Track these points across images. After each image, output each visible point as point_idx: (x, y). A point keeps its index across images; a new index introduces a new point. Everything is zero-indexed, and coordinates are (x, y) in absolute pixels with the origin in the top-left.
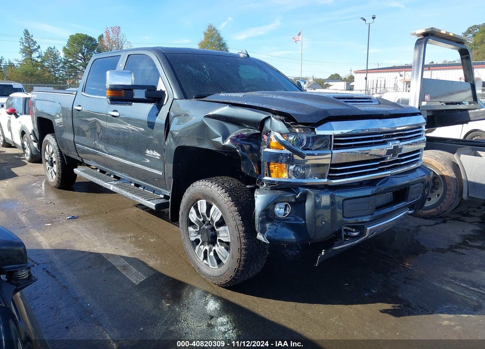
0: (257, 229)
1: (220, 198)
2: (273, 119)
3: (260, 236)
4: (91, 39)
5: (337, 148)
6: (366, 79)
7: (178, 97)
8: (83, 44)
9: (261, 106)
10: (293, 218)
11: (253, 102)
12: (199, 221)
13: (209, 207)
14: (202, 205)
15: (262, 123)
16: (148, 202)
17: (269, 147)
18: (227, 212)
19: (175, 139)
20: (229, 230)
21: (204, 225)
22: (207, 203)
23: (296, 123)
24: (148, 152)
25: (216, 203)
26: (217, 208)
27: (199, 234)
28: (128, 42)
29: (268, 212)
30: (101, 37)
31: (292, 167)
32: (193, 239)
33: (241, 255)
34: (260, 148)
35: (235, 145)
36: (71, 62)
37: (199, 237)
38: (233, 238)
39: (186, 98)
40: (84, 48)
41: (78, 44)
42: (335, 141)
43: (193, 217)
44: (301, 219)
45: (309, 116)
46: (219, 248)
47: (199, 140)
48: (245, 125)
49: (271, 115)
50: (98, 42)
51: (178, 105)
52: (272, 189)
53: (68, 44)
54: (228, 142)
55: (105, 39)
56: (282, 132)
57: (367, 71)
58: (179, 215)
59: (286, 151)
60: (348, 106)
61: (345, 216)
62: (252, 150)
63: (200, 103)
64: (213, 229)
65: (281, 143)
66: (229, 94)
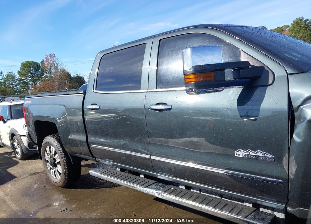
4: (36, 64)
8: (31, 67)
28: (62, 63)
30: (42, 62)
36: (24, 80)
40: (32, 70)
41: (28, 67)
50: (41, 65)
53: (21, 69)
55: (45, 62)
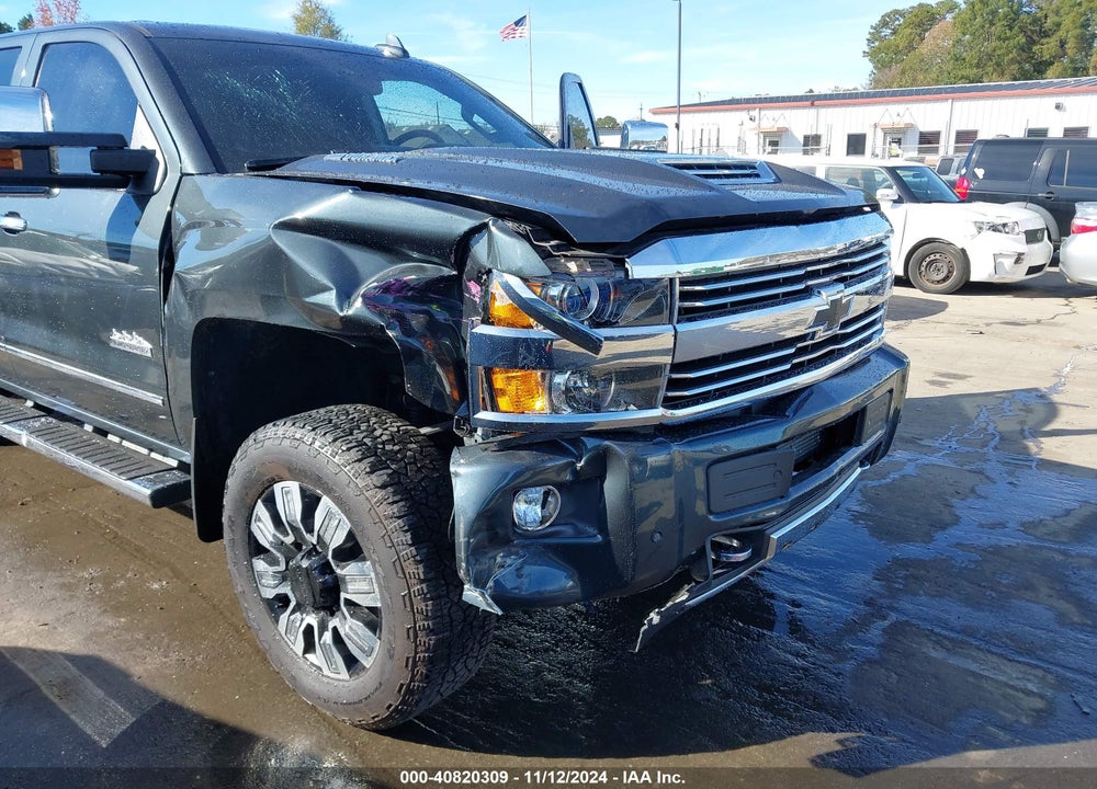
0: (462, 574)
1: (343, 478)
2: (493, 229)
3: (471, 594)
5: (690, 315)
6: (677, 126)
7: (197, 167)
9: (453, 189)
10: (568, 530)
11: (430, 178)
12: (283, 542)
13: (310, 503)
14: (289, 498)
15: (463, 244)
16: (129, 482)
17: (487, 321)
18: (368, 523)
19: (194, 297)
20: (377, 574)
21: (299, 557)
22: (303, 491)
23: (568, 243)
24: (116, 336)
25: (329, 492)
26: (335, 509)
27: (284, 579)
29: (494, 520)
31: (560, 379)
32: (270, 594)
33: (416, 646)
34: (459, 324)
35: (381, 315)
37: (286, 589)
38: (387, 596)
39: (220, 169)
42: (685, 296)
43: (264, 530)
44: (591, 530)
45: (605, 222)
46: (349, 626)
47: (269, 301)
48: (410, 253)
49: (489, 220)
51: (198, 192)
52: (504, 447)
54: (357, 307)
56: (527, 272)
57: (680, 109)
58: (221, 524)
59: (540, 332)
60: (711, 188)
61: (713, 508)
62: (433, 327)
63: (263, 185)
64: (325, 568)
65: (523, 305)
66: (354, 157)
